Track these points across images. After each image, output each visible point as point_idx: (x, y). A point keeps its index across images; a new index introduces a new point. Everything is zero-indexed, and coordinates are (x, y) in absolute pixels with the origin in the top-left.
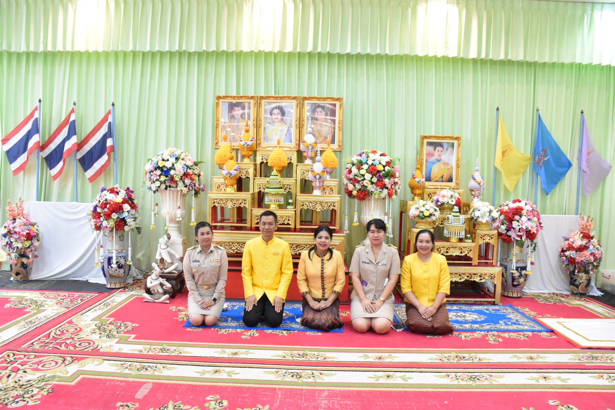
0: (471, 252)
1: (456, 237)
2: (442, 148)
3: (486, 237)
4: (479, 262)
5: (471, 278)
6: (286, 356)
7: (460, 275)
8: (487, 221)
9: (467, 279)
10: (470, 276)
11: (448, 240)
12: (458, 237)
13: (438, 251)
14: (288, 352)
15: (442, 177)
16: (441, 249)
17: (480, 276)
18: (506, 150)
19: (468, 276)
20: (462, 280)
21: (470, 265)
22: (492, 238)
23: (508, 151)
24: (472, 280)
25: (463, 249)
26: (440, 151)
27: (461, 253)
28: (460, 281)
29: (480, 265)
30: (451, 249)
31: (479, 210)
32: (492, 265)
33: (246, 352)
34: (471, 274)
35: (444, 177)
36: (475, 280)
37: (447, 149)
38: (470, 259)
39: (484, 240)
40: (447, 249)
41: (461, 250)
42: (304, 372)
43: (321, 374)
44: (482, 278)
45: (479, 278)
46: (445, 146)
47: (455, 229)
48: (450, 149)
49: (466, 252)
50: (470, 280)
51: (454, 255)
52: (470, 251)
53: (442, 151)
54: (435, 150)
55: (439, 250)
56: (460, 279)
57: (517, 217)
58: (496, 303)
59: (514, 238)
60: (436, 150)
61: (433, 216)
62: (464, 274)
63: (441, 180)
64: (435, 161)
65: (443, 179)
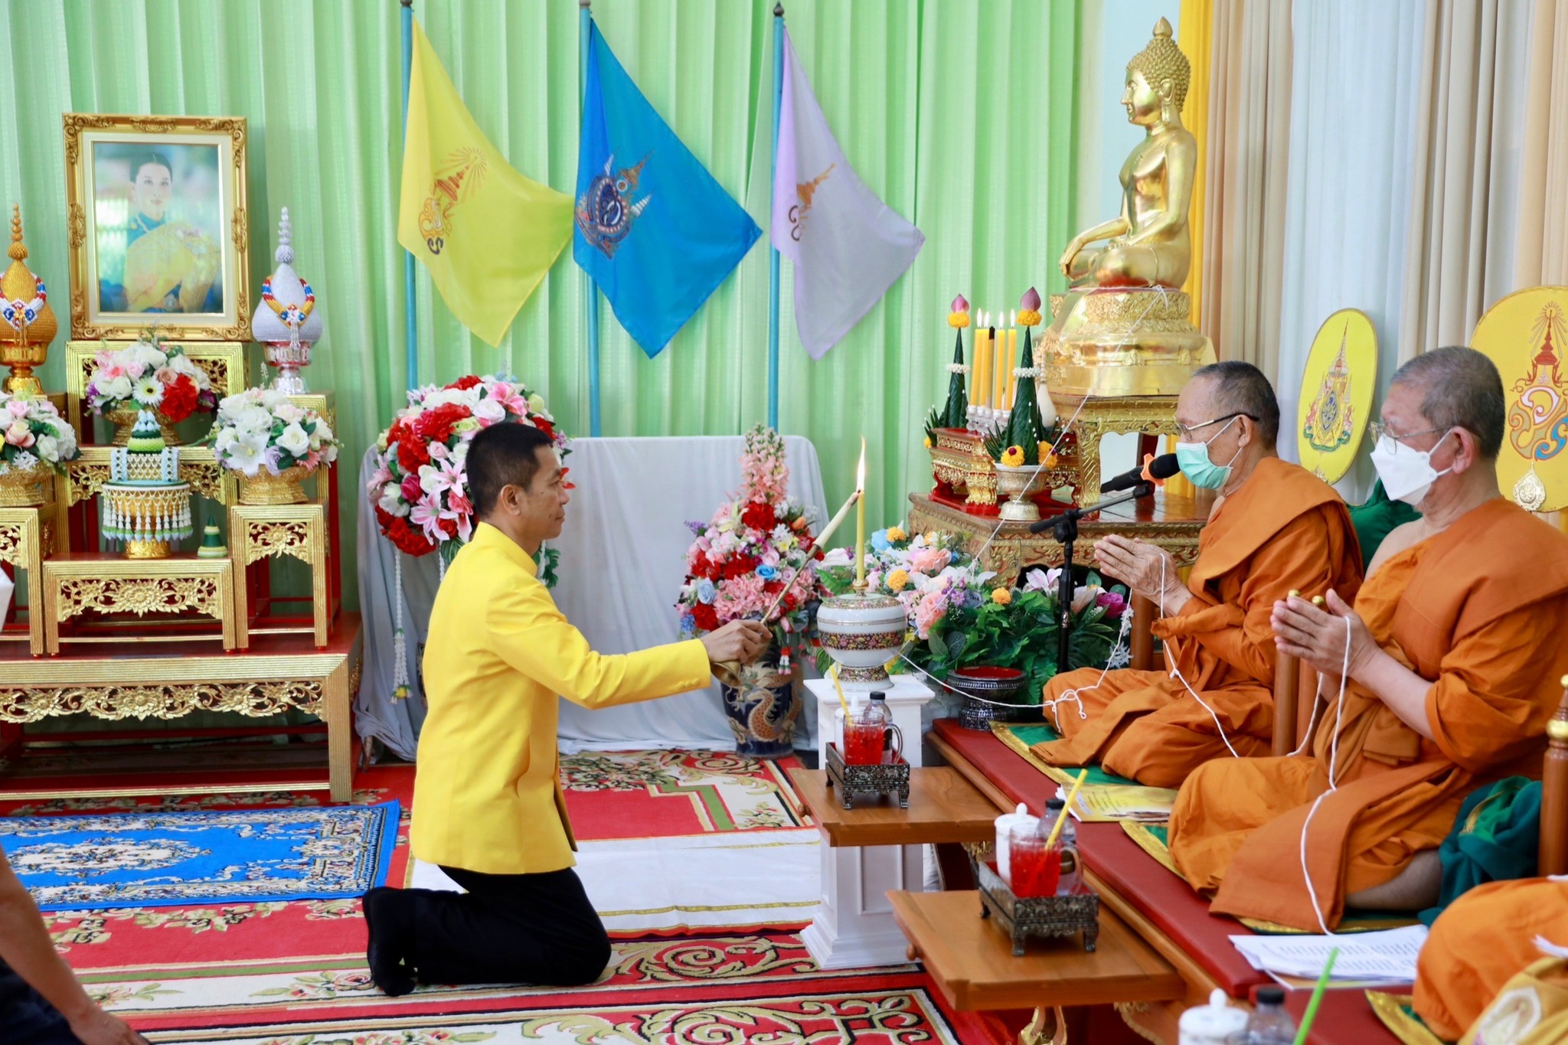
0: (215, 595)
1: (158, 537)
2: (164, 169)
3: (272, 535)
5: (215, 703)
7: (166, 691)
8: (261, 466)
9: (199, 705)
10: (212, 693)
11: (119, 550)
12: (167, 536)
13: (68, 596)
15: (175, 292)
16: (82, 587)
17: (257, 693)
18: (460, 176)
19: (203, 697)
20: (180, 714)
21: (216, 649)
22: (302, 537)
24: (226, 709)
25: (178, 586)
26: (157, 181)
27: (171, 600)
28: (170, 716)
29: (258, 646)
30: (124, 587)
31: (233, 426)
32: (305, 645)
34: (212, 686)
35: (181, 293)
36: (237, 708)
37: (188, 174)
38: (216, 627)
39: (265, 544)
40: (108, 588)
41: (170, 588)
44: (265, 700)
45: (254, 702)
46: (179, 159)
47: (152, 506)
48: (201, 174)
49: (192, 600)
50: (215, 709)
51: (141, 609)
52: (210, 593)
53: (164, 184)
54: (133, 179)
55: (74, 590)
56: (171, 708)
58: (336, 797)
60: (140, 178)
61: (26, 453)
62: (184, 687)
63: (170, 304)
64: (139, 226)
65: (181, 300)
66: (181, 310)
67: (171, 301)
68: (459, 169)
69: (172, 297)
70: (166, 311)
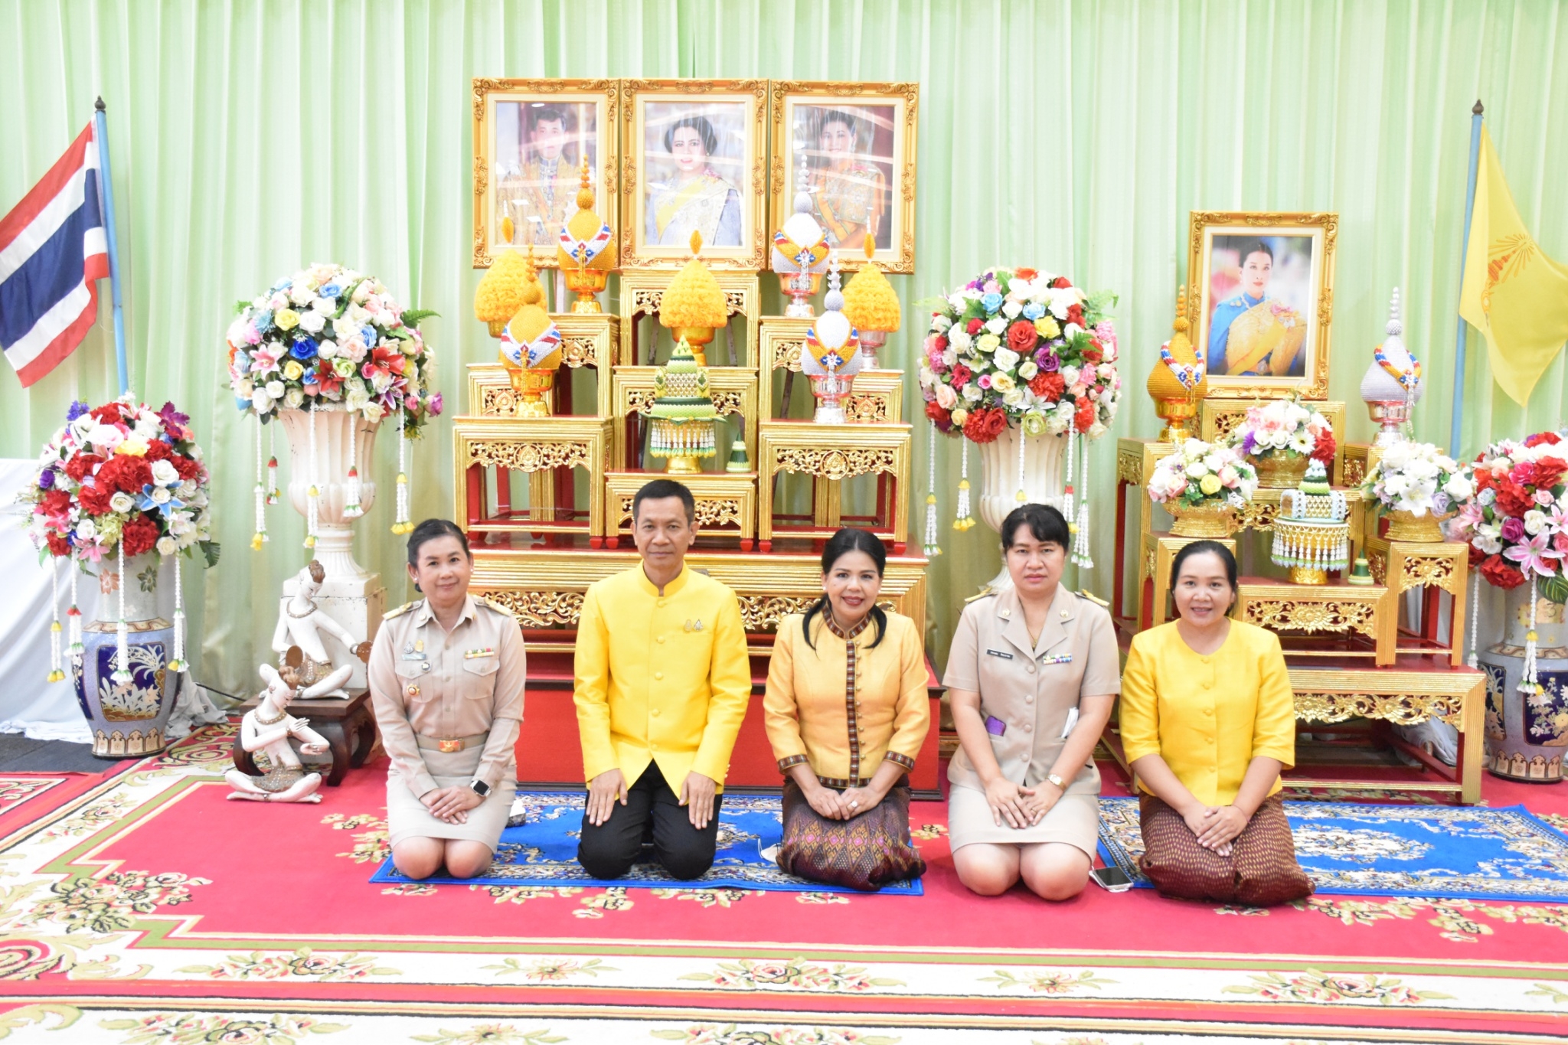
0: (1371, 618)
1: (1317, 565)
2: (1267, 256)
3: (1424, 567)
4: (1399, 656)
5: (1370, 711)
6: (729, 978)
7: (1331, 699)
8: (1429, 509)
9: (1357, 713)
10: (1368, 702)
11: (1286, 576)
12: (1325, 566)
13: (1253, 614)
14: (735, 962)
15: (1267, 359)
16: (1264, 607)
17: (1406, 704)
18: (1505, 259)
19: (1361, 705)
20: (1341, 718)
21: (1369, 664)
22: (1448, 571)
23: (1511, 260)
24: (1376, 715)
25: (1342, 609)
26: (1260, 266)
27: (1335, 621)
28: (1332, 720)
29: (1403, 663)
30: (1298, 608)
31: (1400, 473)
32: (1448, 665)
33: (590, 964)
34: (1370, 697)
35: (1272, 359)
36: (1387, 716)
37: (1286, 261)
38: (1369, 644)
39: (1417, 575)
40: (1285, 609)
41: (1336, 611)
42: (789, 1031)
43: (848, 1039)
44: (1412, 711)
45: (1403, 711)
46: (1280, 248)
47: (1314, 540)
48: (1296, 259)
49: (1353, 621)
50: (1370, 716)
51: (1310, 628)
52: (1368, 615)
53: (1266, 268)
54: (1241, 265)
55: (1257, 610)
56: (1334, 713)
57: (1542, 497)
58: (1465, 799)
59: (1531, 571)
60: (1247, 264)
61: (1234, 493)
62: (1345, 696)
63: (1262, 369)
64: (1243, 304)
65: (1271, 365)
66: (1269, 374)
67: (1263, 366)
68: (1505, 254)
69: (1264, 362)
70: (1258, 374)
